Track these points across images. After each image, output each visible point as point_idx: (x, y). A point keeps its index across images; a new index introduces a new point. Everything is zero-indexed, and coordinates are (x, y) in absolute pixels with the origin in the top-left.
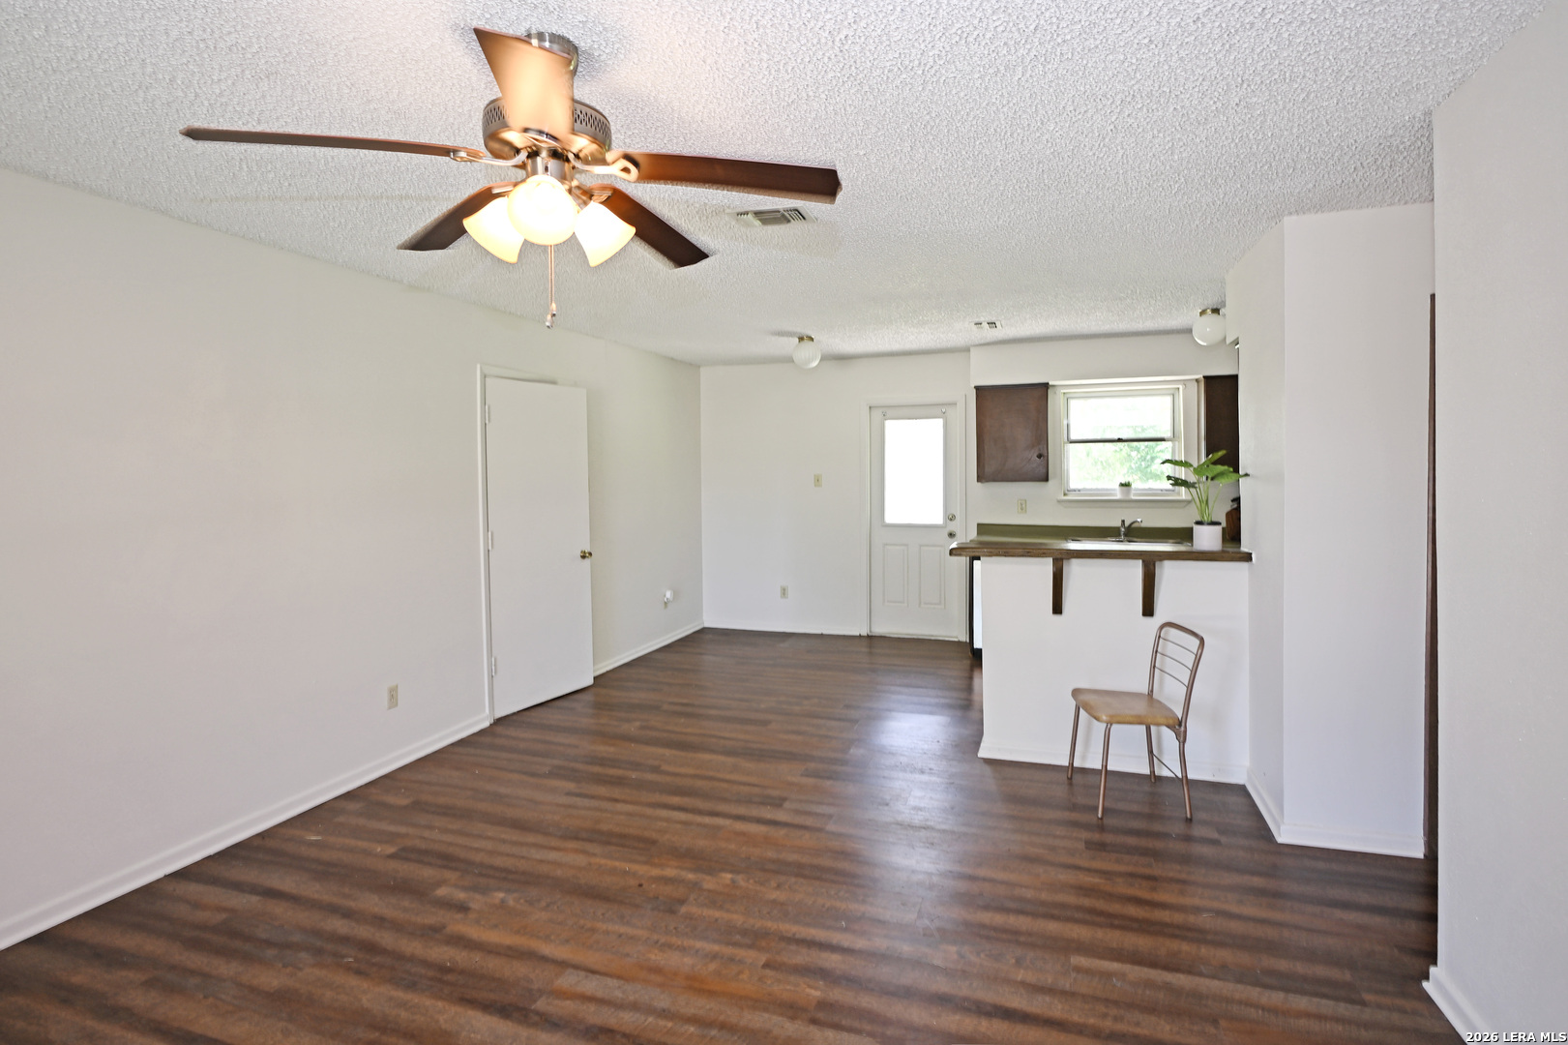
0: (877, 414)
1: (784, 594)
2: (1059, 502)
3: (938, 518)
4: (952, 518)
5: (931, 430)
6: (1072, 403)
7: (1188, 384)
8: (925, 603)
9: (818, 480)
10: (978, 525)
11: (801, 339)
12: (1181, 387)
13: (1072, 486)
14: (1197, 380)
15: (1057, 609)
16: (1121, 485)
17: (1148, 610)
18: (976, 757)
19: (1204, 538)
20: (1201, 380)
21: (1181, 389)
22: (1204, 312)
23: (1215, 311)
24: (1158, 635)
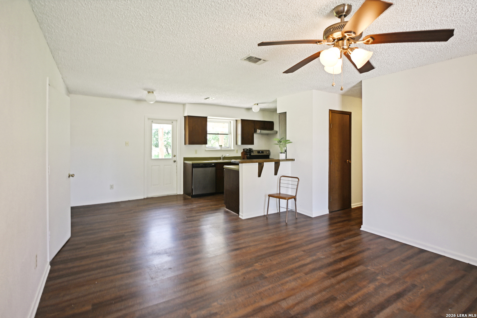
0: (150, 121)
1: (112, 188)
3: (170, 156)
4: (175, 156)
8: (166, 184)
9: (126, 144)
10: (184, 158)
11: (149, 92)
14: (236, 120)
15: (259, 175)
16: (220, 146)
17: (276, 174)
18: (242, 219)
19: (282, 156)
20: (239, 120)
21: (232, 122)
22: (255, 104)
23: (258, 104)
24: (280, 179)
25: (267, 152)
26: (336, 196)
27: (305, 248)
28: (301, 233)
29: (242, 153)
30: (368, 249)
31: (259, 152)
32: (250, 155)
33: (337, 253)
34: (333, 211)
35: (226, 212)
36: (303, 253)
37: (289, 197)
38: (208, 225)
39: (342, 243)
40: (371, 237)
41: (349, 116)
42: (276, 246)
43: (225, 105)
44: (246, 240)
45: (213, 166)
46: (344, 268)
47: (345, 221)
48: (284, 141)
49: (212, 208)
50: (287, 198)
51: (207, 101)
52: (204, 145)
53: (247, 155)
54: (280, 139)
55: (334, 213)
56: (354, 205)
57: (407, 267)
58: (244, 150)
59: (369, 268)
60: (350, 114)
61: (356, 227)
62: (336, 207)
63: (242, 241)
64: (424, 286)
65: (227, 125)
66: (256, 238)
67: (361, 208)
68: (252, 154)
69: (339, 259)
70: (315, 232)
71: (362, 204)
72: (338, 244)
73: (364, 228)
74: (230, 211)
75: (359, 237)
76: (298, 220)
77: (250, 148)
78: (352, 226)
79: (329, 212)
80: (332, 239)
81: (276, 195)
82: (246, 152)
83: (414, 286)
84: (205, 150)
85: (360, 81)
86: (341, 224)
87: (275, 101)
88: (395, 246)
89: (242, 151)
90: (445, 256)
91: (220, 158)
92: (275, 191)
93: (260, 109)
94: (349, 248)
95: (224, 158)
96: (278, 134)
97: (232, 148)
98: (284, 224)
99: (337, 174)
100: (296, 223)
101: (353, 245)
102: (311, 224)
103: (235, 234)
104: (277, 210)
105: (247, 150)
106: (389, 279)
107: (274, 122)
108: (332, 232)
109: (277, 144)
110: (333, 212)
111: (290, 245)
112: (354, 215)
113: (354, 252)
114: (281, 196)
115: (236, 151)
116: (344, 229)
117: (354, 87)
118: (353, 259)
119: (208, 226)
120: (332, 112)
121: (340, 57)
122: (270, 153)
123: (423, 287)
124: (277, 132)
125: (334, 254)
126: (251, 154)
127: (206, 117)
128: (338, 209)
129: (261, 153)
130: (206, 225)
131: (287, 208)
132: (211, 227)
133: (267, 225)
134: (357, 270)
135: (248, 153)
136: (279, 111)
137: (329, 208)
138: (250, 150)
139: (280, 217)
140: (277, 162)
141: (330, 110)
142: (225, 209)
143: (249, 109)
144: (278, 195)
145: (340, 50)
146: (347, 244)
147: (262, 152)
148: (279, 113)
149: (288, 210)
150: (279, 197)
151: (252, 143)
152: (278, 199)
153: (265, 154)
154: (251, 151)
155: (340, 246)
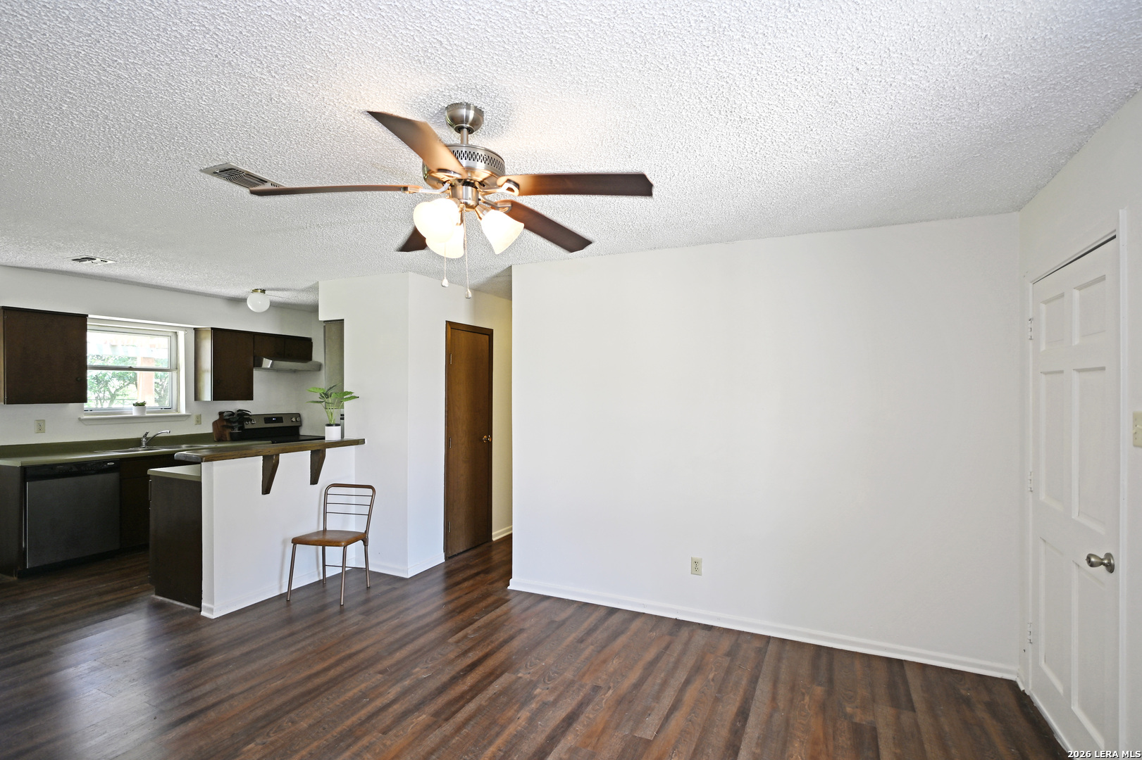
7: (188, 330)
12: (181, 332)
14: (197, 330)
15: (266, 490)
16: (137, 405)
17: (314, 480)
18: (211, 619)
19: (332, 434)
20: (205, 330)
21: (181, 334)
22: (256, 290)
23: (263, 291)
24: (326, 494)
25: (294, 420)
26: (461, 519)
27: (386, 663)
28: (378, 624)
29: (215, 424)
30: (521, 631)
31: (268, 419)
32: (241, 428)
33: (458, 657)
34: (455, 553)
35: (158, 607)
36: (379, 676)
37: (350, 537)
38: (84, 661)
39: (469, 630)
40: (526, 603)
41: (487, 337)
42: (310, 678)
43: (154, 282)
44: (220, 681)
45: (110, 469)
46: (472, 688)
47: (477, 574)
48: (336, 394)
49: (105, 602)
50: (344, 540)
51: (85, 267)
52: (72, 407)
53: (233, 428)
54: (326, 390)
55: (456, 558)
56: (497, 535)
57: (587, 653)
58: (221, 414)
59: (520, 675)
60: (489, 333)
61: (500, 584)
62: (460, 545)
63: (208, 687)
64: (612, 685)
65: (163, 342)
66: (250, 668)
67: (509, 539)
68: (248, 426)
69: (462, 670)
70: (412, 615)
71: (511, 529)
72: (461, 634)
73: (513, 585)
74: (171, 601)
75: (504, 608)
76: (373, 592)
77: (239, 410)
78: (492, 583)
79: (447, 558)
80: (449, 625)
81: (315, 538)
82: (228, 420)
83: (596, 689)
84: (80, 419)
85: (507, 266)
86: (471, 582)
87: (314, 289)
88: (570, 611)
89: (217, 417)
90: (644, 613)
91: (137, 443)
92: (310, 526)
93: (271, 302)
94: (483, 639)
95: (154, 441)
96: (323, 371)
97: (183, 411)
98: (336, 608)
99: (463, 470)
100: (367, 601)
101: (494, 627)
102: (403, 597)
103: (183, 670)
104: (319, 574)
105: (230, 415)
106: (555, 688)
107: (313, 341)
108: (451, 607)
109: (317, 402)
110: (455, 555)
111: (348, 664)
112: (497, 557)
113: (493, 645)
114: (328, 537)
115: (193, 420)
116: (475, 594)
117: (497, 276)
118: (491, 663)
119: (83, 668)
120: (452, 326)
121: (459, 222)
122: (301, 422)
123: (609, 688)
124: (319, 367)
125: (451, 662)
126: (243, 426)
127: (85, 317)
128: (465, 549)
129: (274, 422)
130: (76, 665)
131: (344, 566)
132: (94, 669)
133: (290, 621)
134: (496, 686)
135: (234, 422)
136: (323, 316)
137: (446, 549)
138: (242, 416)
139: (324, 592)
140: (318, 450)
141: (448, 323)
142: (154, 599)
143: (239, 301)
144: (320, 537)
145: (459, 207)
146: (480, 628)
147: (279, 418)
148: (325, 321)
149: (347, 569)
150: (322, 540)
151: (248, 396)
152: (320, 548)
153: (286, 423)
154: (245, 417)
155: (465, 637)
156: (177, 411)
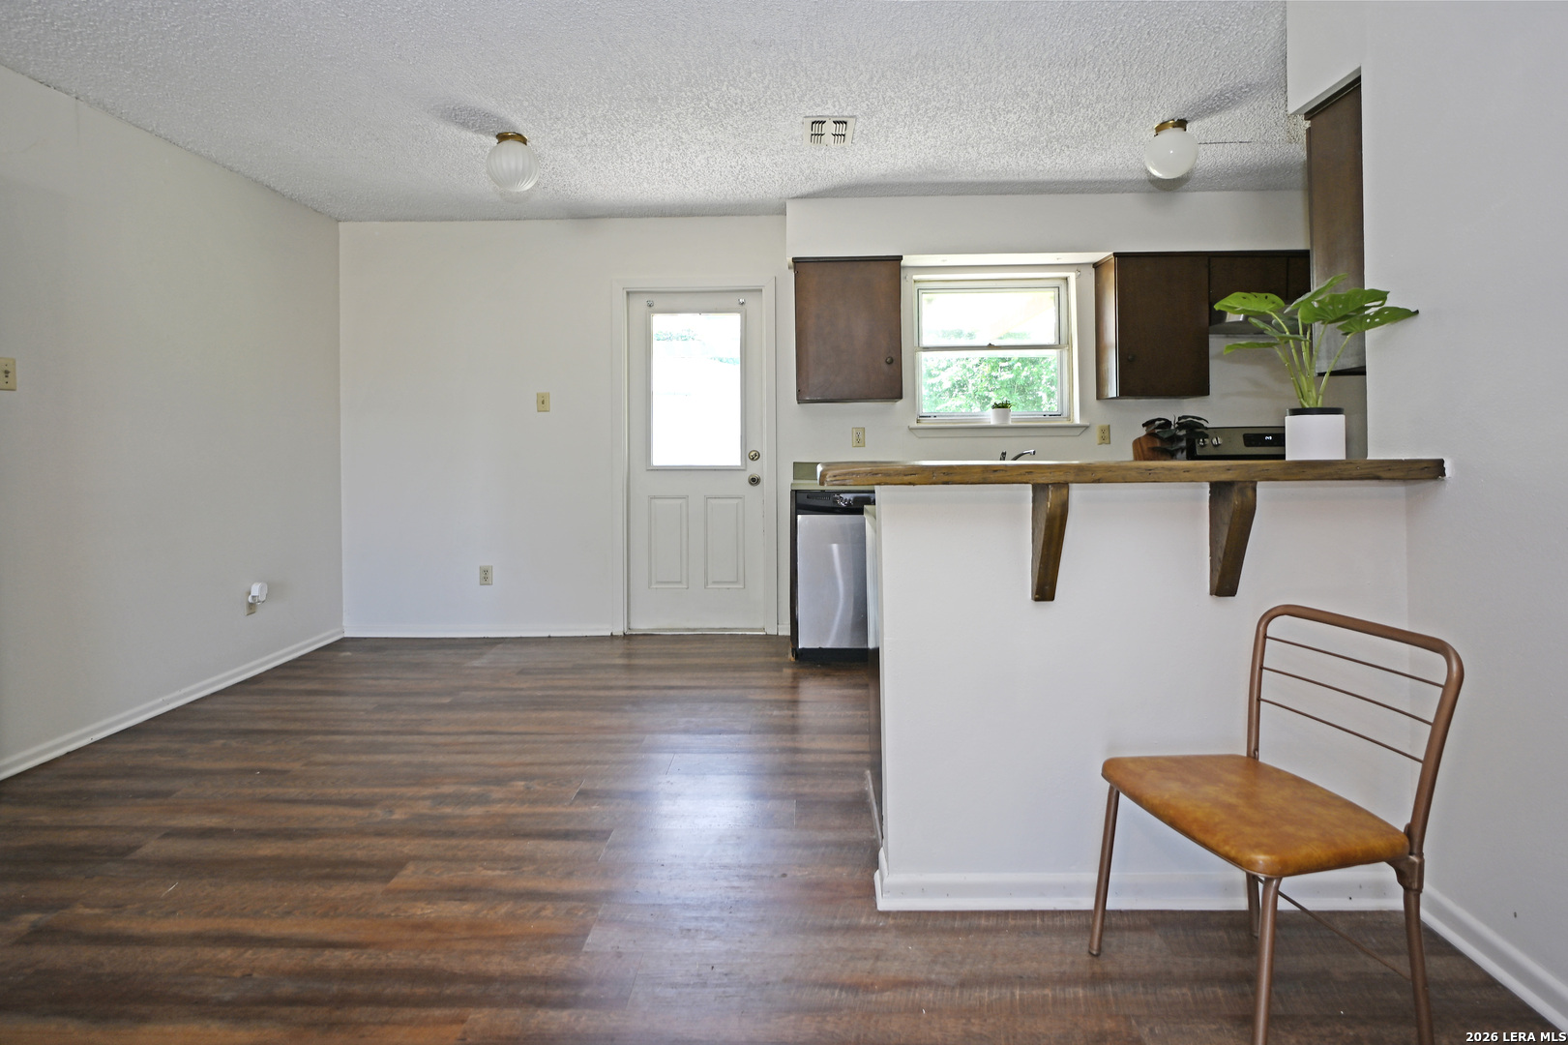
0: (639, 305)
1: (486, 579)
2: (911, 429)
3: (733, 458)
4: (756, 457)
5: (723, 331)
6: (924, 297)
7: (1082, 269)
8: (714, 582)
9: (543, 402)
10: (795, 465)
11: (502, 137)
12: (1072, 276)
13: (925, 411)
14: (1097, 266)
15: (1045, 591)
17: (1225, 583)
20: (1108, 263)
21: (1072, 279)
22: (1163, 128)
23: (1181, 124)
24: (1262, 634)
29: (1137, 442)
31: (1252, 437)
58: (1148, 425)
89: (1141, 431)
97: (1077, 420)
105: (1167, 428)
115: (1095, 435)
127: (897, 261)
129: (1269, 443)
135: (1175, 440)
138: (1191, 429)
147: (1279, 436)
148: (1306, 114)
156: (1069, 418)
